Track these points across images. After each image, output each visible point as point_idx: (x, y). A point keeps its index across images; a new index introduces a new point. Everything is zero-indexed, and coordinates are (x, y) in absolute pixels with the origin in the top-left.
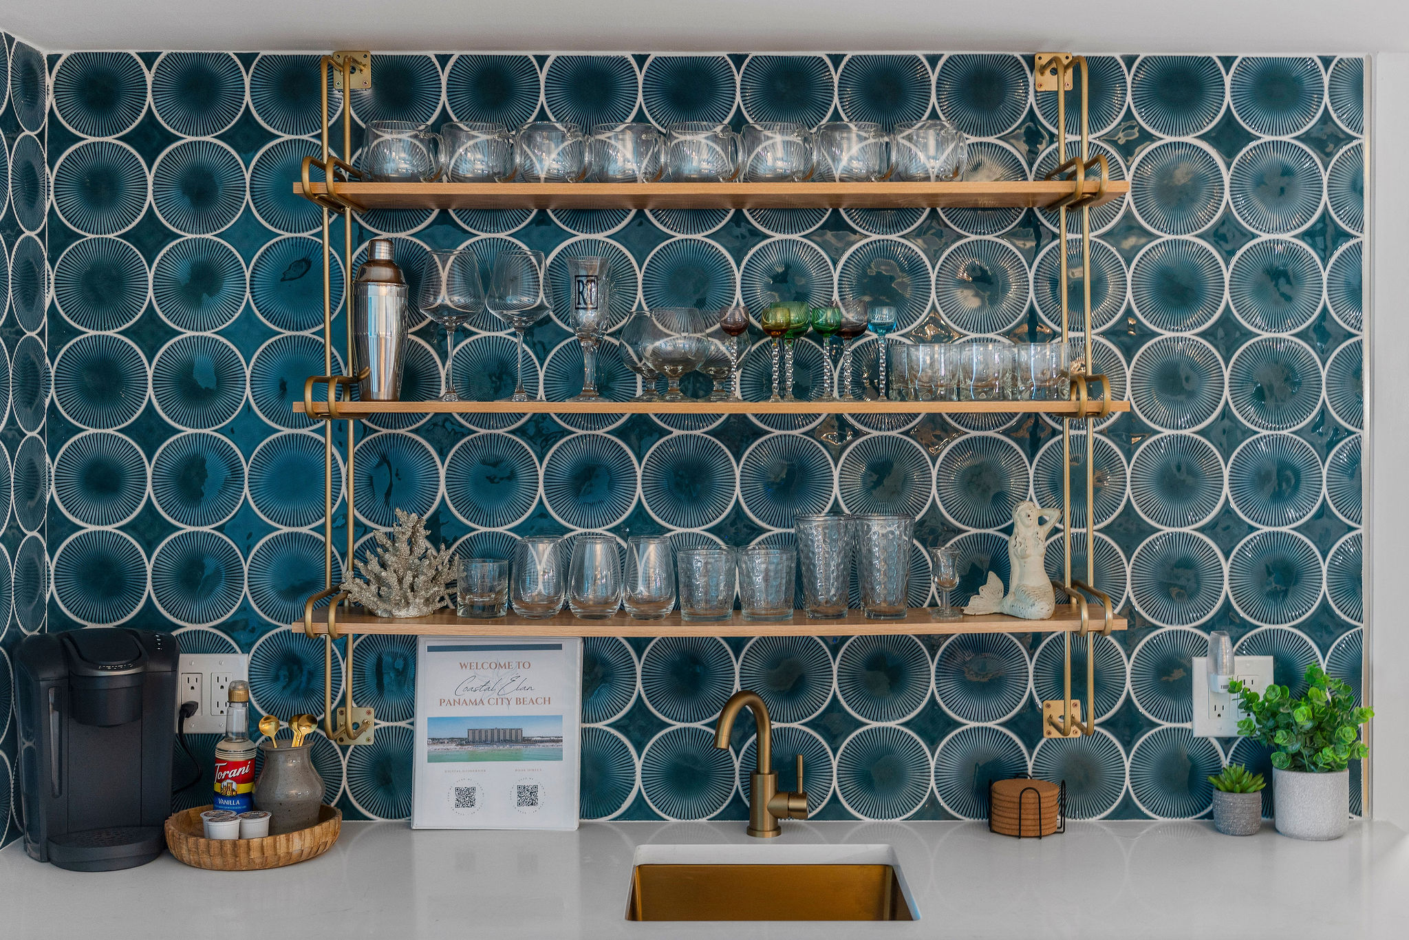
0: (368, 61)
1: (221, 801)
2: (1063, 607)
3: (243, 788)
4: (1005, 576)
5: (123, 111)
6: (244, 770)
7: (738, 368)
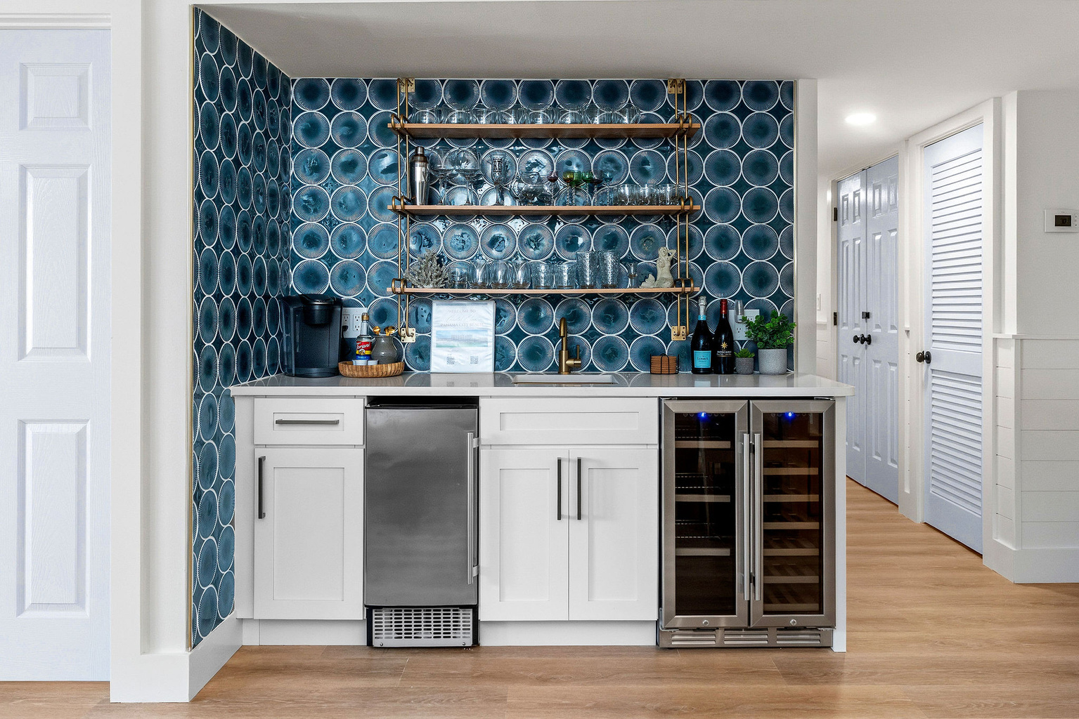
0: (413, 82)
1: (359, 357)
2: (676, 283)
3: (368, 352)
4: (655, 275)
5: (320, 100)
6: (368, 346)
7: (554, 198)
